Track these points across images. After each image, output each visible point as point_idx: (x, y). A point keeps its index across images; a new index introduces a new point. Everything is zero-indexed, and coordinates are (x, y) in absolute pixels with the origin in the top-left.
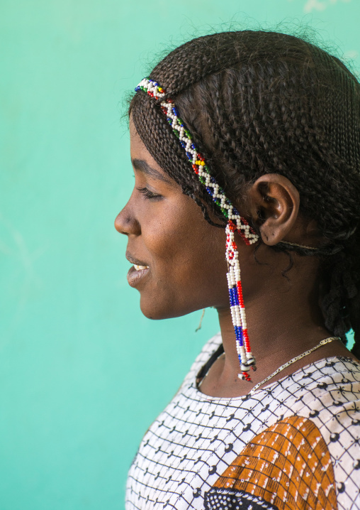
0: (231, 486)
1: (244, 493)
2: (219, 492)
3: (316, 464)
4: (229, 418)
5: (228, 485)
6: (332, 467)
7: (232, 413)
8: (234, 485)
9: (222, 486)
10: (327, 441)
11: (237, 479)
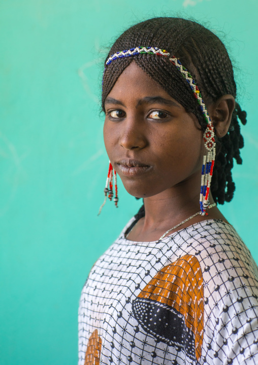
0: (148, 297)
1: (156, 301)
2: (141, 300)
3: (195, 285)
4: (148, 254)
5: (146, 296)
6: (203, 287)
7: (150, 251)
8: (150, 297)
9: (142, 297)
10: (203, 270)
11: (152, 293)
